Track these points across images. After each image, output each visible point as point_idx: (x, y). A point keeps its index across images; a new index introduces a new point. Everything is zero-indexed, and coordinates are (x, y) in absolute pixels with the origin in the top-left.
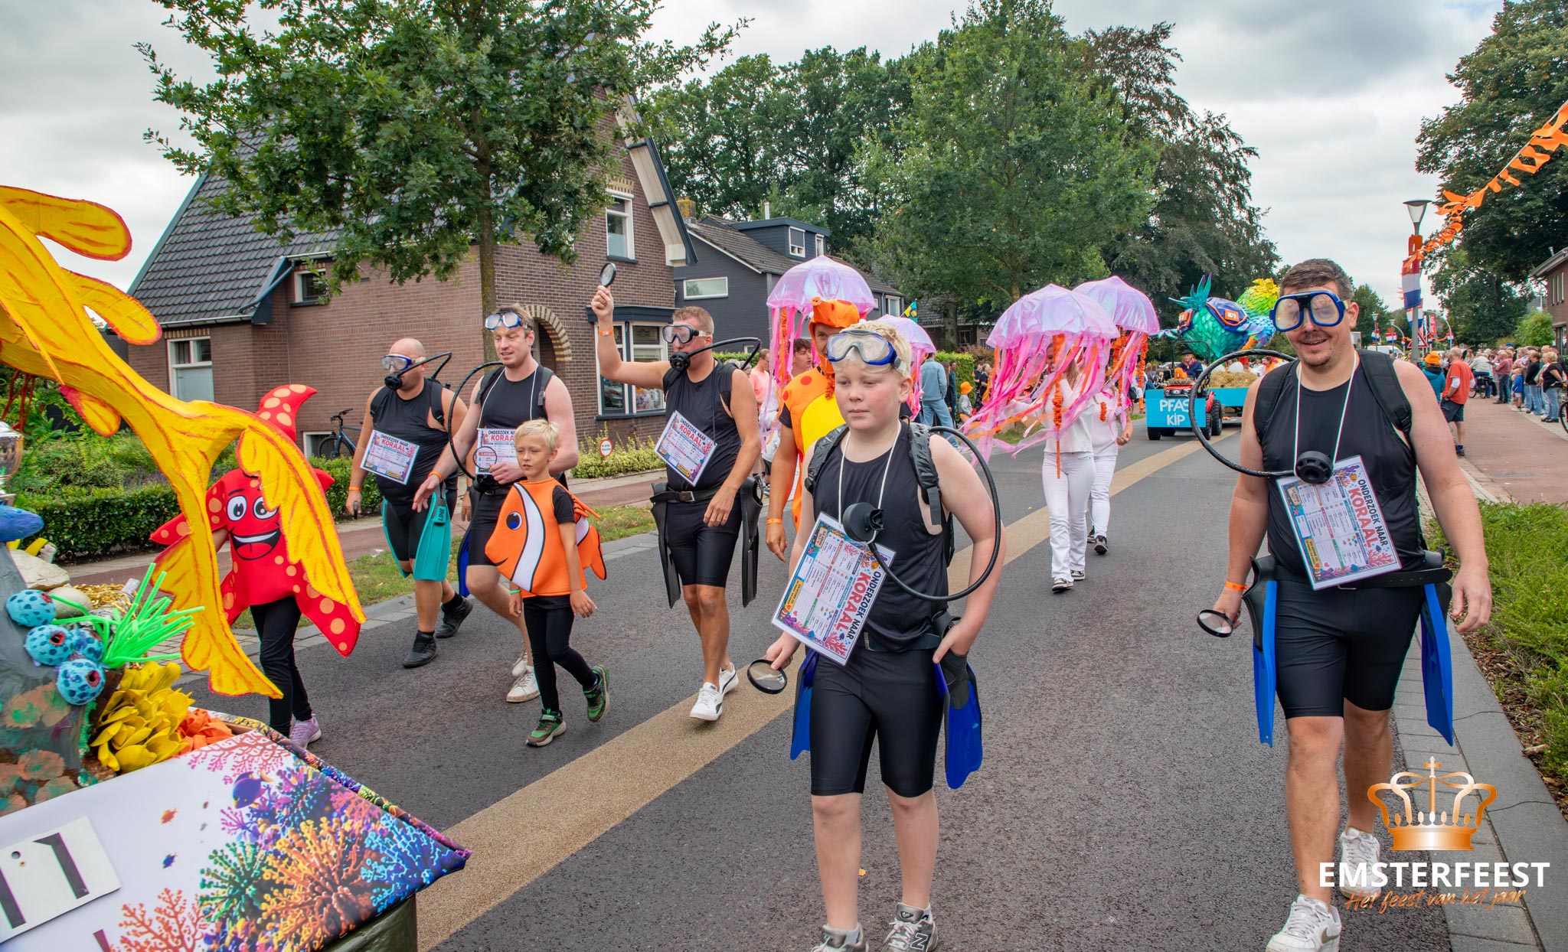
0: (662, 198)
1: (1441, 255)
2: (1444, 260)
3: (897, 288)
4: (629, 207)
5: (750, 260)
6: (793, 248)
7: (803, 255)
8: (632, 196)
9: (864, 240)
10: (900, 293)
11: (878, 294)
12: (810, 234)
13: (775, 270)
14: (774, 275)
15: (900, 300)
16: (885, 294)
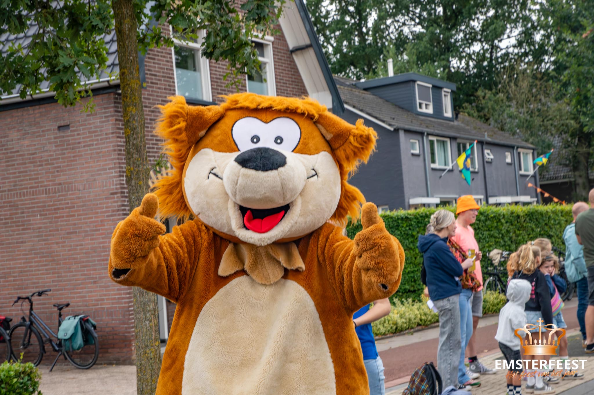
0: (305, 40)
3: (527, 141)
4: (269, 51)
5: (381, 117)
6: (420, 104)
7: (430, 111)
8: (272, 39)
9: (489, 94)
10: (531, 146)
11: (510, 147)
12: (437, 88)
13: (407, 127)
14: (407, 131)
15: (533, 154)
16: (518, 148)
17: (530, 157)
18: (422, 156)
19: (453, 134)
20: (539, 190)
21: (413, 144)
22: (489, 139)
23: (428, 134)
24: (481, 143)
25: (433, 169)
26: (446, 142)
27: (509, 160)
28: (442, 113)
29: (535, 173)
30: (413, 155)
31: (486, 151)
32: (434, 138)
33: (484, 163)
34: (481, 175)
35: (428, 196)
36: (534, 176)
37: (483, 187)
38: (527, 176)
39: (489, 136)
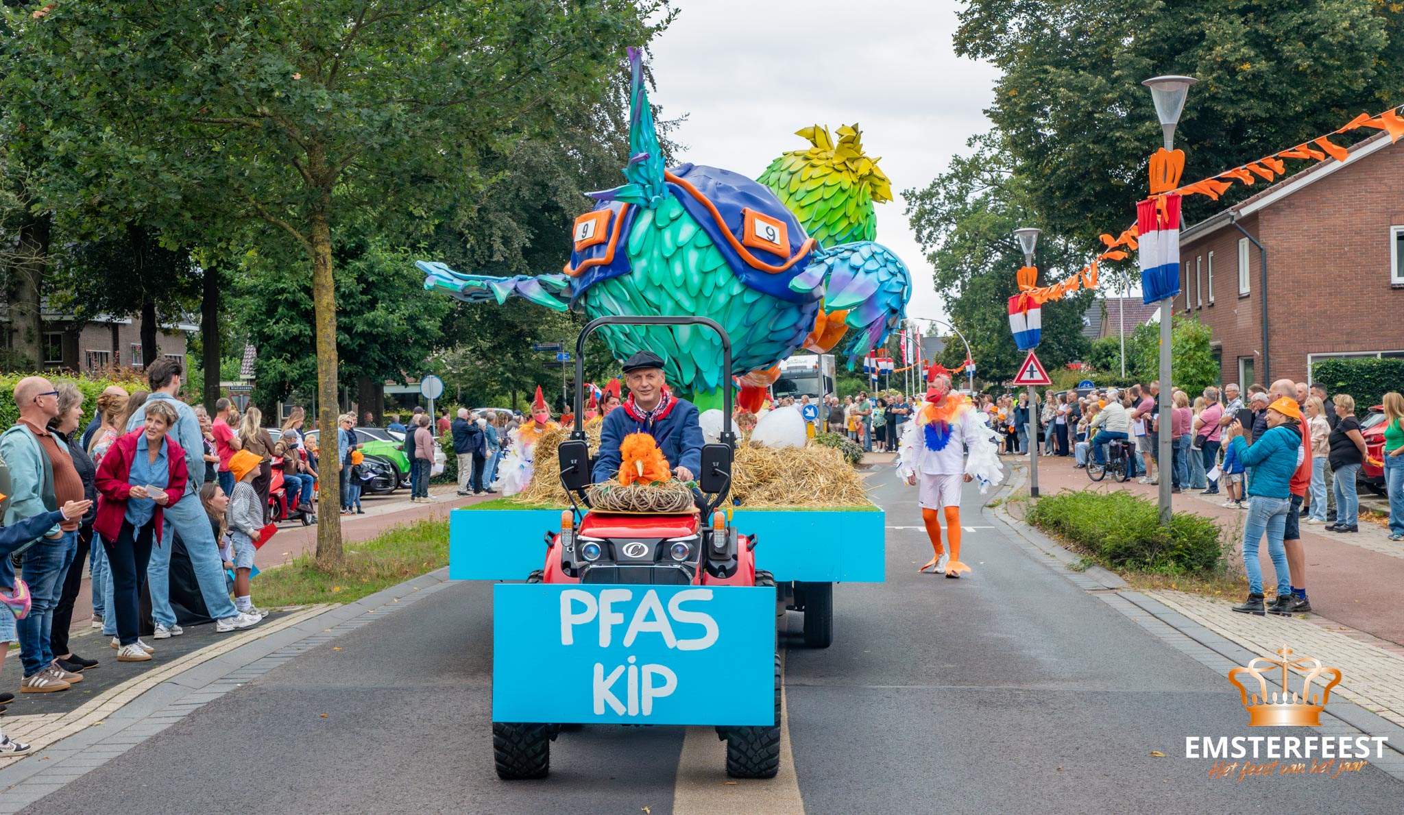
1: (947, 219)
2: (953, 227)
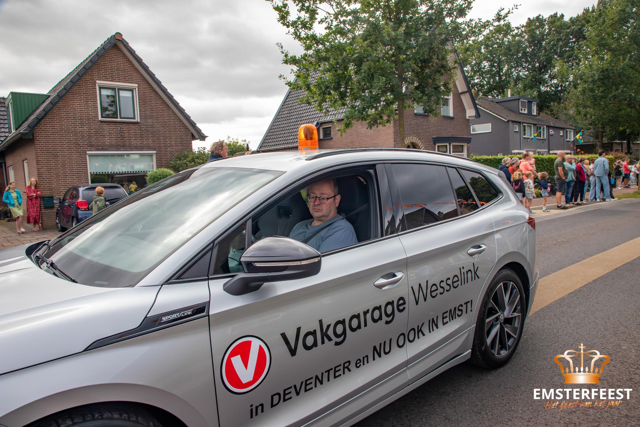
0: (466, 90)
5: (502, 116)
6: (521, 110)
7: (526, 112)
10: (573, 128)
11: (563, 129)
12: (530, 102)
13: (513, 120)
14: (513, 122)
15: (574, 131)
16: (566, 129)
17: (572, 133)
18: (519, 133)
19: (535, 123)
20: (575, 148)
21: (516, 127)
22: (552, 125)
23: (523, 123)
24: (549, 127)
25: (524, 138)
26: (532, 126)
27: (561, 134)
28: (532, 113)
29: (574, 140)
30: (515, 132)
31: (551, 130)
32: (526, 125)
33: (549, 135)
34: (547, 140)
35: (521, 150)
36: (573, 142)
37: (548, 146)
38: (570, 141)
39: (552, 123)
